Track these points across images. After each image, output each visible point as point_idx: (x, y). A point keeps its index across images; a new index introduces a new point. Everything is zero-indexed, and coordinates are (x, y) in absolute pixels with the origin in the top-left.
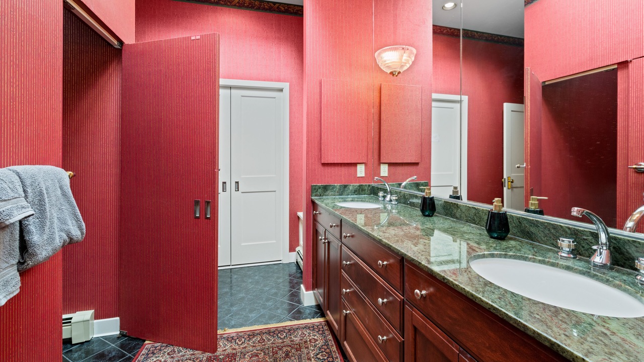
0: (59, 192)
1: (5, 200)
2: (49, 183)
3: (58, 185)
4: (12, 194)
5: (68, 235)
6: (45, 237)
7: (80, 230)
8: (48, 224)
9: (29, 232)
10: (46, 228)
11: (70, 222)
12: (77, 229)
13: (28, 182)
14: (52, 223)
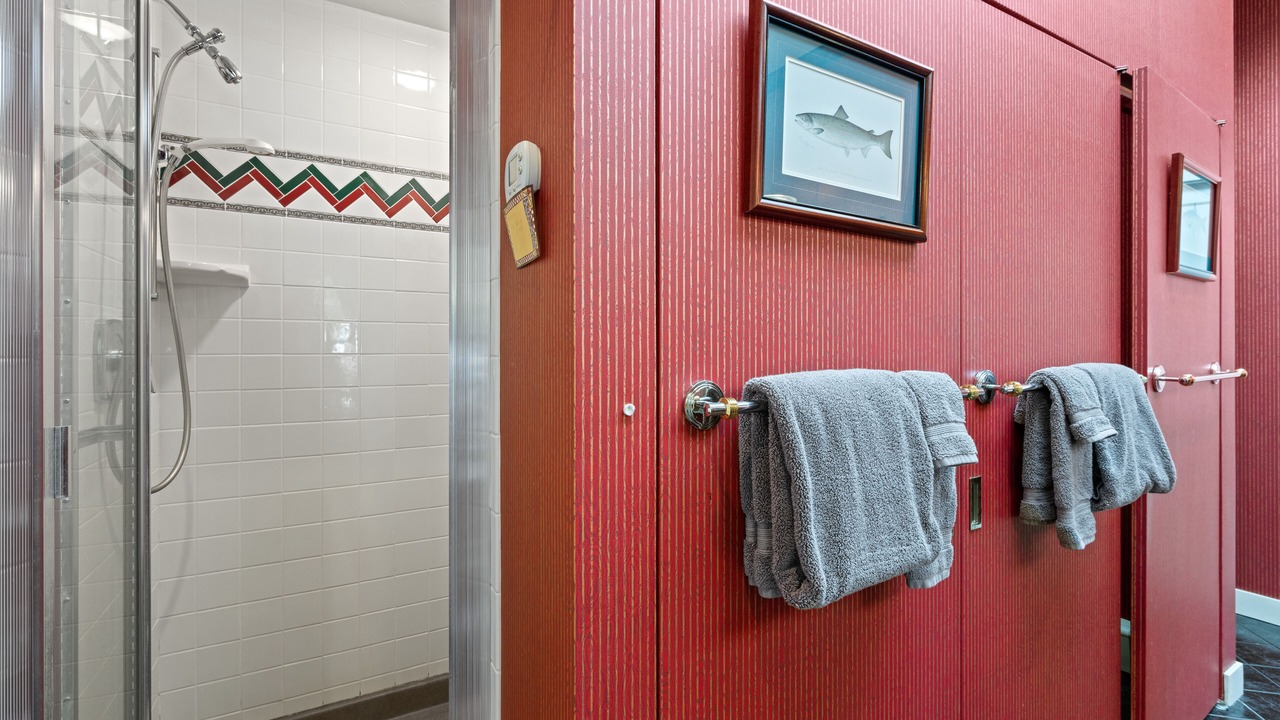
0: (1135, 407)
1: (1085, 410)
2: (1124, 391)
3: (1133, 395)
4: (1090, 403)
5: (1152, 477)
6: (1125, 472)
7: (1168, 473)
8: (1126, 452)
9: (1105, 459)
10: (1125, 458)
11: (1152, 457)
12: (1163, 471)
13: (1102, 389)
14: (1131, 453)
